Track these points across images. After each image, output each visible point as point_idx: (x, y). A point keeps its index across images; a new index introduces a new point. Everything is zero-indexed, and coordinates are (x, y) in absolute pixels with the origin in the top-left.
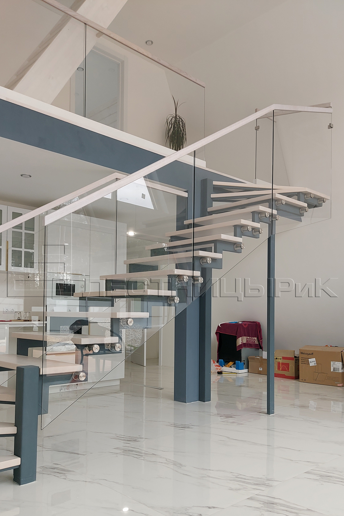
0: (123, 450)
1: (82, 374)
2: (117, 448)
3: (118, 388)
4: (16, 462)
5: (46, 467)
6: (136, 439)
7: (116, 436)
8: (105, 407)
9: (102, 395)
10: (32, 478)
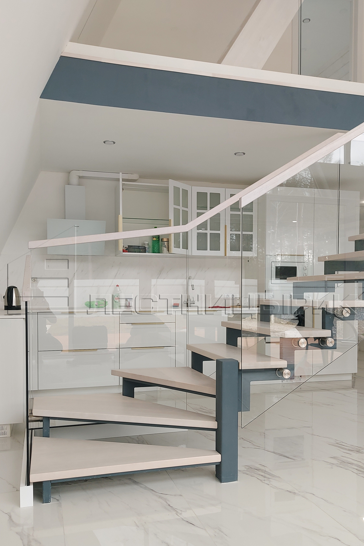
0: (340, 461)
1: (286, 371)
2: (334, 458)
3: (350, 384)
4: (217, 458)
5: (250, 466)
6: (360, 449)
7: (336, 442)
8: (329, 405)
9: (328, 390)
10: (234, 478)
